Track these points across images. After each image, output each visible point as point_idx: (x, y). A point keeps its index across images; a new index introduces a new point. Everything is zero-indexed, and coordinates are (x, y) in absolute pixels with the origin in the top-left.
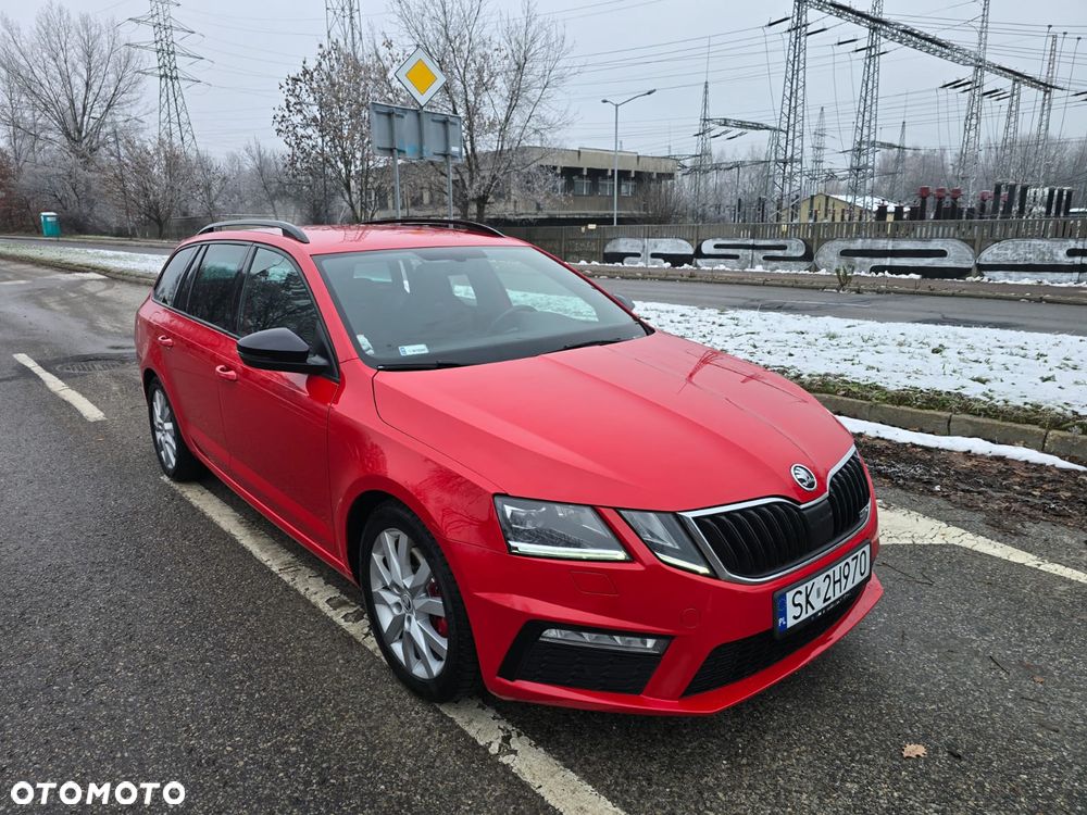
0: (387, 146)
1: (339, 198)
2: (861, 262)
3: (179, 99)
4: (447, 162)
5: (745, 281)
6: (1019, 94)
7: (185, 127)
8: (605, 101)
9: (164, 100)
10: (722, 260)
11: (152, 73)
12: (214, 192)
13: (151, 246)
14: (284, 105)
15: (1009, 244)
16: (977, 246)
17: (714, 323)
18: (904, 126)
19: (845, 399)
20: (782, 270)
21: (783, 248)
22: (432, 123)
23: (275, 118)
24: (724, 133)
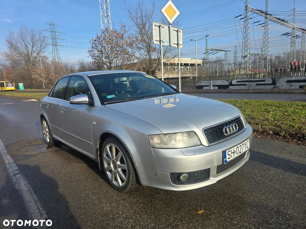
0: (158, 40)
3: (58, 51)
6: (304, 36)
7: (59, 58)
8: (191, 40)
9: (53, 51)
11: (50, 44)
14: (91, 47)
23: (89, 51)
24: (212, 53)
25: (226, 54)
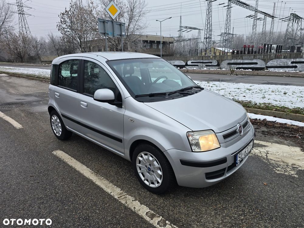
0: (103, 32)
1: (78, 50)
2: (233, 66)
3: (25, 21)
4: (121, 37)
5: (203, 72)
6: (266, 19)
7: (27, 29)
8: (157, 21)
9: (20, 21)
10: (194, 67)
11: (16, 13)
12: (38, 49)
13: (20, 65)
14: (60, 21)
15: (275, 60)
16: (266, 61)
17: (209, 86)
18: (233, 28)
19: (276, 112)
20: (212, 69)
21: (211, 63)
22: (116, 25)
23: (57, 25)
24: (186, 30)
25: (199, 33)
